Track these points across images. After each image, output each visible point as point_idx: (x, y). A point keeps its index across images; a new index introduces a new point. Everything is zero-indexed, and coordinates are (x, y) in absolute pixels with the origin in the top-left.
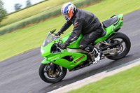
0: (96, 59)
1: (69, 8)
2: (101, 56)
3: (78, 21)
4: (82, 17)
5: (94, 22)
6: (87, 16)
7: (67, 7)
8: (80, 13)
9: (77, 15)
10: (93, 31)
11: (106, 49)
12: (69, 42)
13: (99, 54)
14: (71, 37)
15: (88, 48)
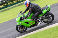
0: (39, 23)
1: (27, 3)
2: (41, 22)
3: (31, 8)
4: (33, 6)
5: (38, 8)
6: (35, 6)
7: (26, 2)
8: (32, 4)
9: (30, 5)
10: (37, 12)
11: (44, 19)
12: (27, 16)
13: (40, 21)
14: (28, 14)
15: (35, 19)
